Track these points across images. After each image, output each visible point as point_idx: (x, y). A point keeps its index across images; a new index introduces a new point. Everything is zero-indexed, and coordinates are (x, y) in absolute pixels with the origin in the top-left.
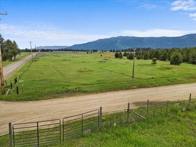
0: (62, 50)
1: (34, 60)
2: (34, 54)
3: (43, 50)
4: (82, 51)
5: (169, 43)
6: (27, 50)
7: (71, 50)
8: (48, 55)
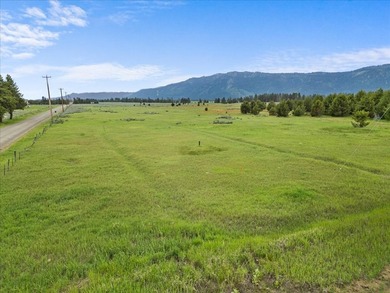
0: (118, 100)
1: (56, 121)
2: (59, 108)
3: (78, 101)
4: (158, 101)
5: (330, 85)
6: (44, 102)
7: (136, 100)
8: (90, 110)
